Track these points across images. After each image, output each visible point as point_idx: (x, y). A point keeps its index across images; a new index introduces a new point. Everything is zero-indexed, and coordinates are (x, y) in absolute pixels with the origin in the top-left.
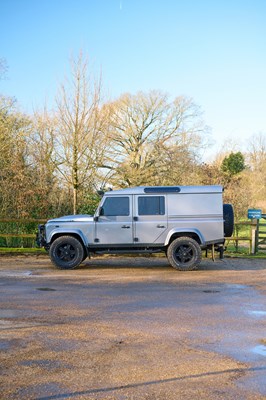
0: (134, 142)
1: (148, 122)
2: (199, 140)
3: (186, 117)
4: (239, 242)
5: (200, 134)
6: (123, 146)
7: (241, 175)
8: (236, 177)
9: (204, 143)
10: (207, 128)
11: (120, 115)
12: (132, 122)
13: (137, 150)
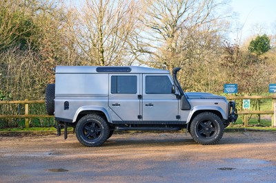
0: (170, 29)
1: (182, 11)
2: (228, 25)
3: (216, 5)
4: (261, 116)
5: (229, 20)
6: (161, 33)
7: (267, 54)
8: (262, 57)
9: (233, 27)
10: (235, 14)
11: (157, 6)
12: (168, 12)
13: (173, 36)
